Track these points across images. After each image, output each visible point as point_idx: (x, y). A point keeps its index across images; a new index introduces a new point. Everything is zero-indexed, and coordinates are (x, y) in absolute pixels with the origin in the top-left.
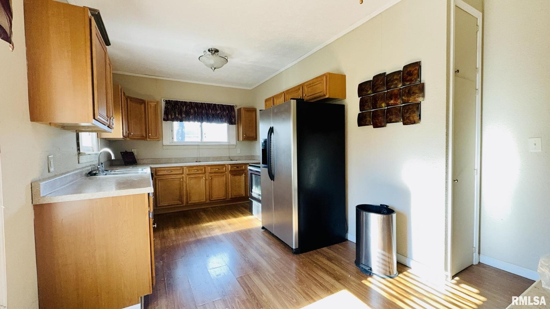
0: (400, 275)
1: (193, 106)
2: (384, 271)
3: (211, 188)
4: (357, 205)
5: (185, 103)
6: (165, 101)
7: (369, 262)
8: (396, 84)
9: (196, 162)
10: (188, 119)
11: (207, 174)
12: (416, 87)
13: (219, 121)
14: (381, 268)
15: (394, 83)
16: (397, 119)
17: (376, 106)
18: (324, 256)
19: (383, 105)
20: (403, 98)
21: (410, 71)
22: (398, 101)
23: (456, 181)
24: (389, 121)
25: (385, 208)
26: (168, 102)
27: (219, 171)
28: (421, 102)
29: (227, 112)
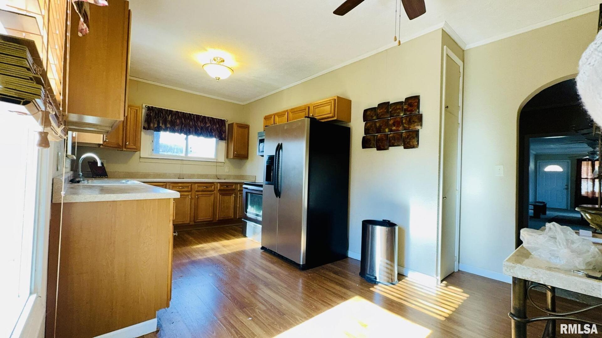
0: (400, 282)
1: (180, 116)
2: (388, 279)
3: (196, 207)
4: (363, 220)
5: (171, 112)
6: (147, 106)
7: (374, 272)
8: (399, 113)
9: (179, 178)
10: (173, 130)
11: (193, 192)
12: (416, 117)
13: (207, 135)
14: (385, 276)
15: (397, 112)
16: (399, 144)
17: (380, 131)
18: (330, 271)
19: (387, 130)
20: (405, 125)
21: (411, 103)
22: (401, 128)
23: (445, 198)
24: (392, 145)
25: (387, 222)
26: (150, 109)
27: (208, 189)
28: (419, 130)
29: (218, 126)
